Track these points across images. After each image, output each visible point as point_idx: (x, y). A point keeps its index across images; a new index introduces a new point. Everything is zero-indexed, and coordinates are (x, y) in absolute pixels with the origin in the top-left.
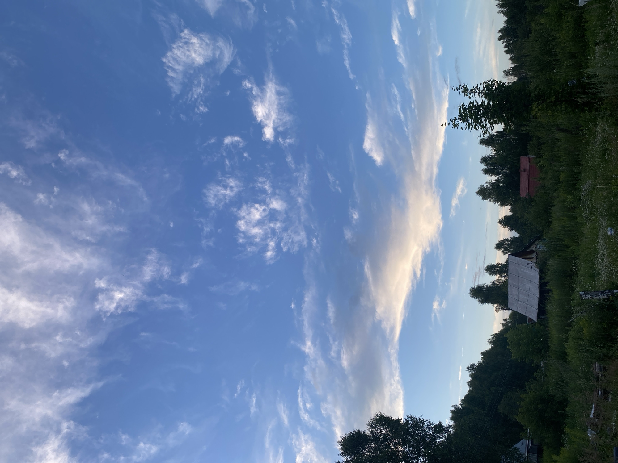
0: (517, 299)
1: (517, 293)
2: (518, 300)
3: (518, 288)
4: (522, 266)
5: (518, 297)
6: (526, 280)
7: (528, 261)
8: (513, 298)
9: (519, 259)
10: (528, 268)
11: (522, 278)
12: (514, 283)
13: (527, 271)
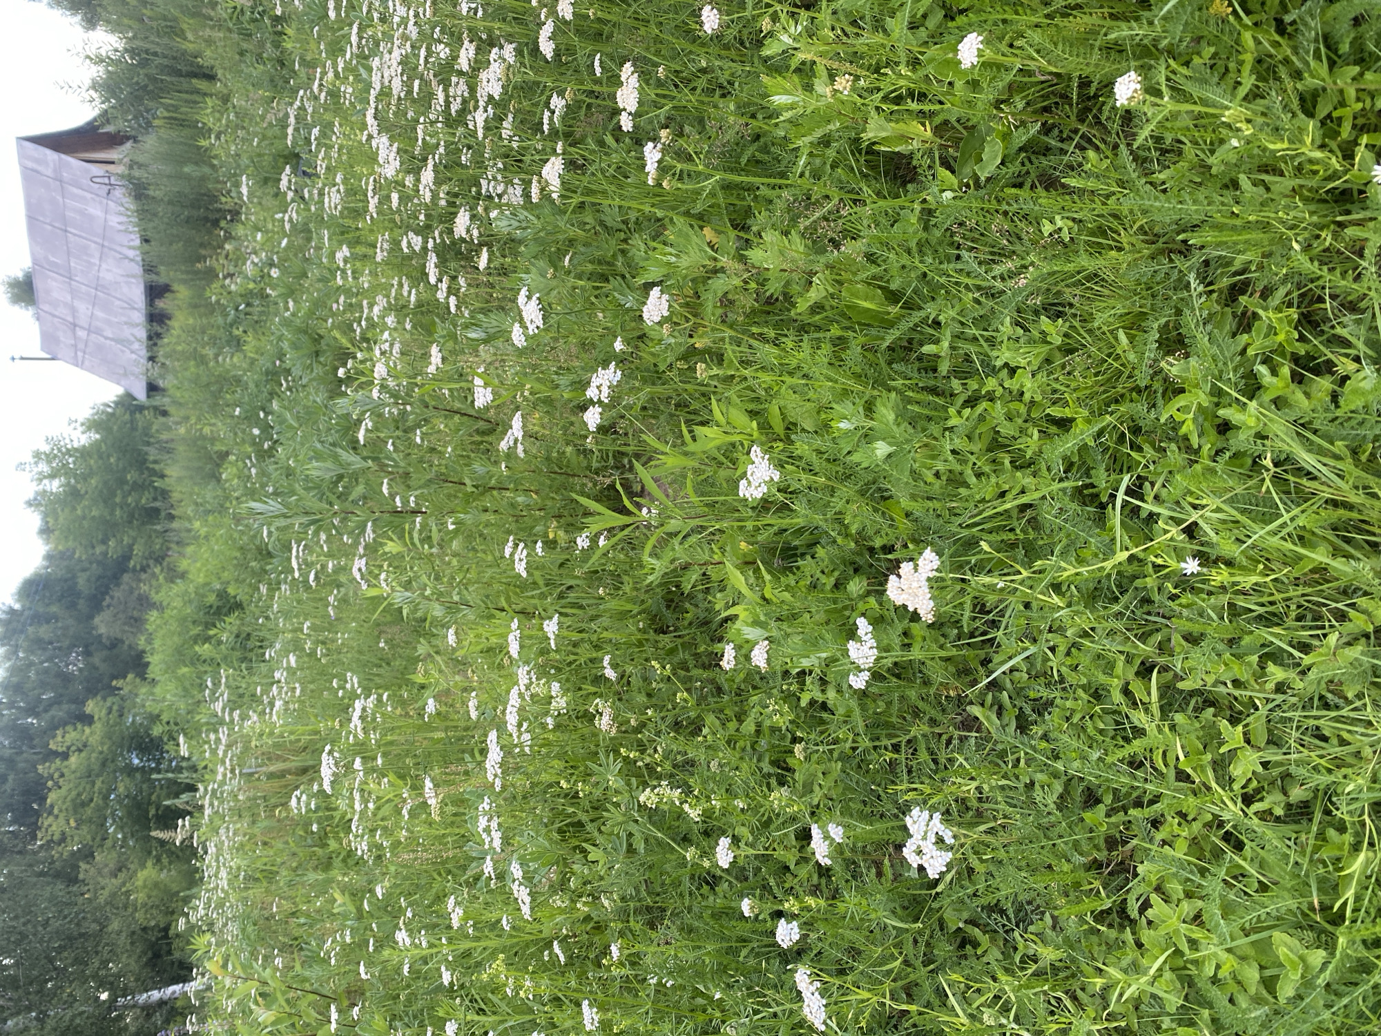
0: (70, 319)
1: (69, 298)
2: (75, 325)
3: (70, 279)
4: (75, 191)
5: (74, 311)
6: (93, 245)
7: (96, 170)
8: (54, 316)
9: (60, 159)
10: (97, 199)
11: (80, 236)
12: (52, 259)
13: (96, 211)
